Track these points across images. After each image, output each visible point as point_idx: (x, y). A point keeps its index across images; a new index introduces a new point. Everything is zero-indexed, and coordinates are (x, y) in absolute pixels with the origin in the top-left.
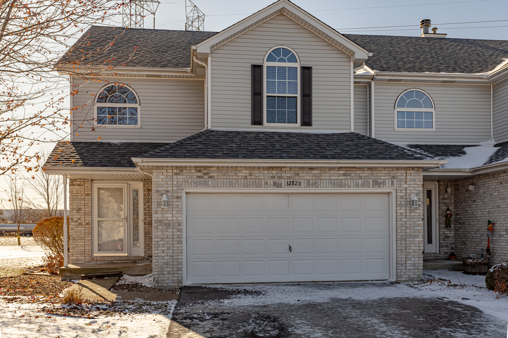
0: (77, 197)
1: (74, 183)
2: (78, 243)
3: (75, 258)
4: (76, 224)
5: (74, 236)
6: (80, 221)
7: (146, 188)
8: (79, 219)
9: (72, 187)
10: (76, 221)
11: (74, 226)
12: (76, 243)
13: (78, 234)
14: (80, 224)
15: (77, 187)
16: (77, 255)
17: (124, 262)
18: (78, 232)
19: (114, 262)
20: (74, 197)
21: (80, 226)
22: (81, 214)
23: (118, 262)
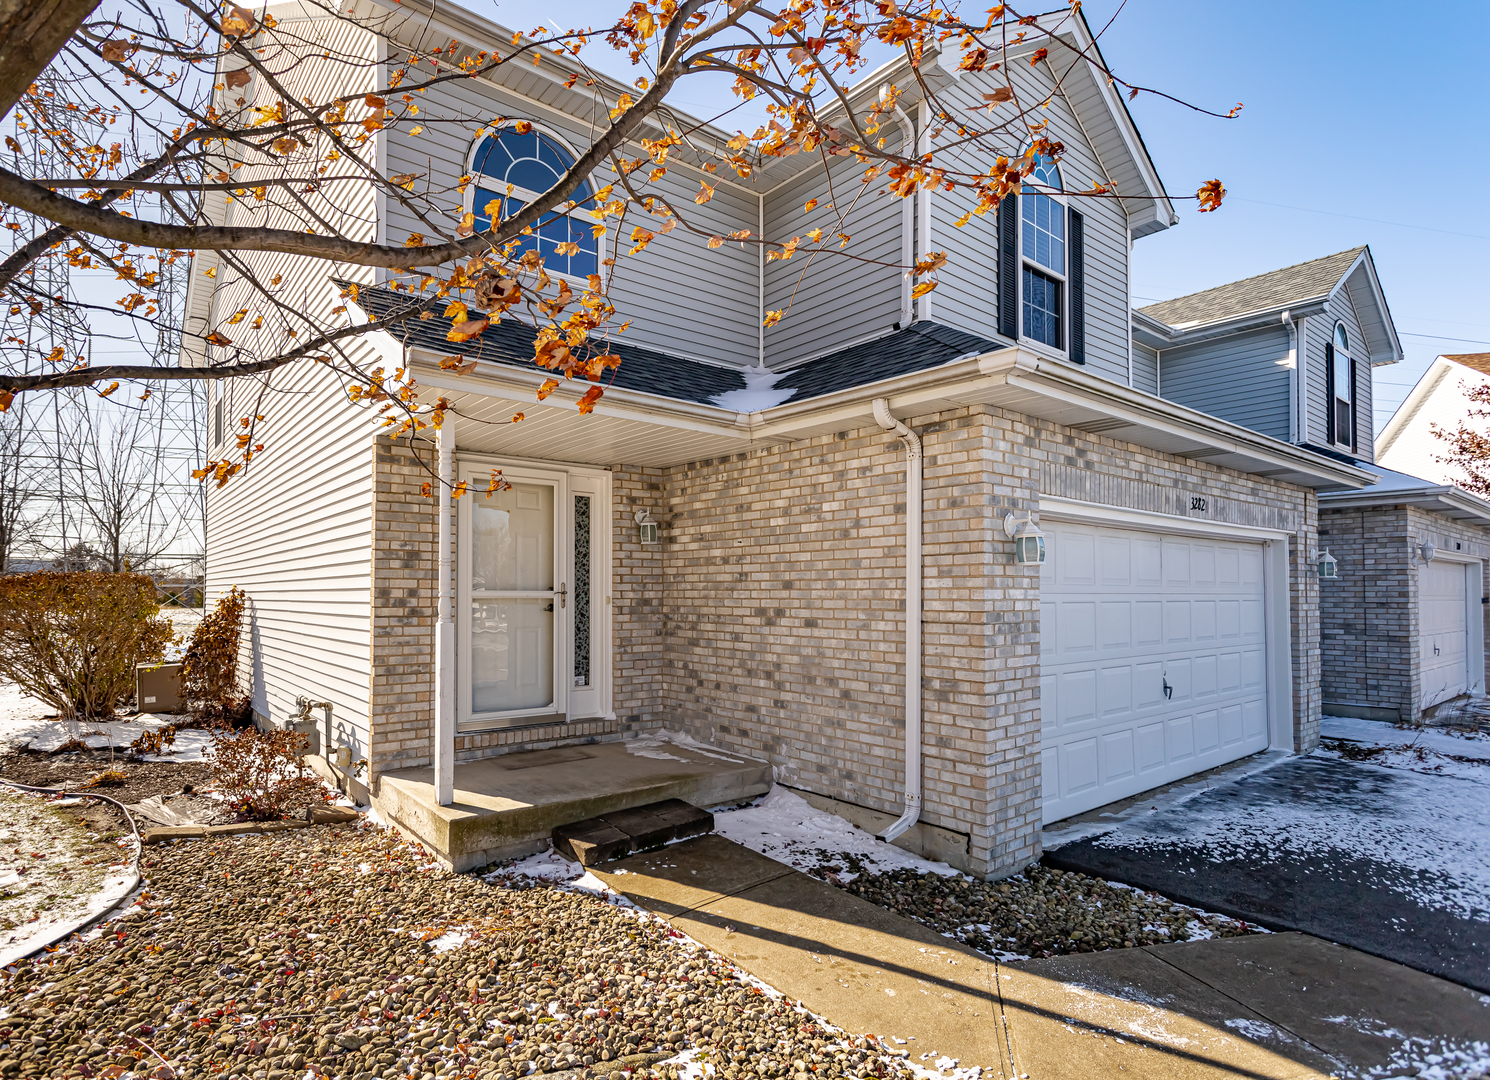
0: (406, 508)
1: (395, 451)
2: (407, 688)
3: (395, 746)
4: (400, 612)
5: (392, 661)
6: (413, 602)
7: (625, 492)
8: (413, 593)
9: (387, 468)
10: (401, 603)
11: (393, 622)
12: (397, 689)
13: (407, 650)
14: (414, 612)
15: (406, 470)
16: (401, 736)
17: (561, 743)
18: (408, 644)
19: (529, 747)
20: (396, 507)
21: (415, 620)
22: (421, 574)
23: (541, 746)
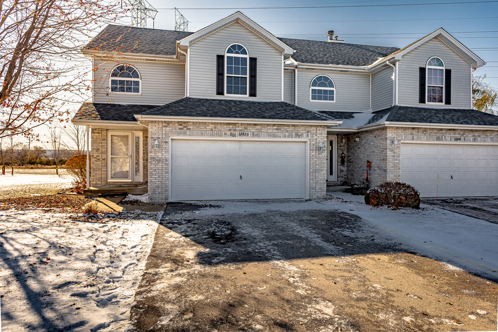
0: (97, 141)
1: (94, 131)
2: (97, 173)
3: (95, 183)
4: (96, 159)
5: (94, 168)
6: (98, 158)
7: (145, 135)
8: (98, 156)
9: (93, 134)
10: (96, 158)
11: (94, 161)
12: (95, 173)
13: (97, 166)
14: (98, 159)
15: (96, 134)
16: (96, 181)
17: (129, 185)
18: (97, 165)
19: (122, 185)
20: (95, 141)
21: (98, 161)
22: (100, 153)
23: (125, 185)
